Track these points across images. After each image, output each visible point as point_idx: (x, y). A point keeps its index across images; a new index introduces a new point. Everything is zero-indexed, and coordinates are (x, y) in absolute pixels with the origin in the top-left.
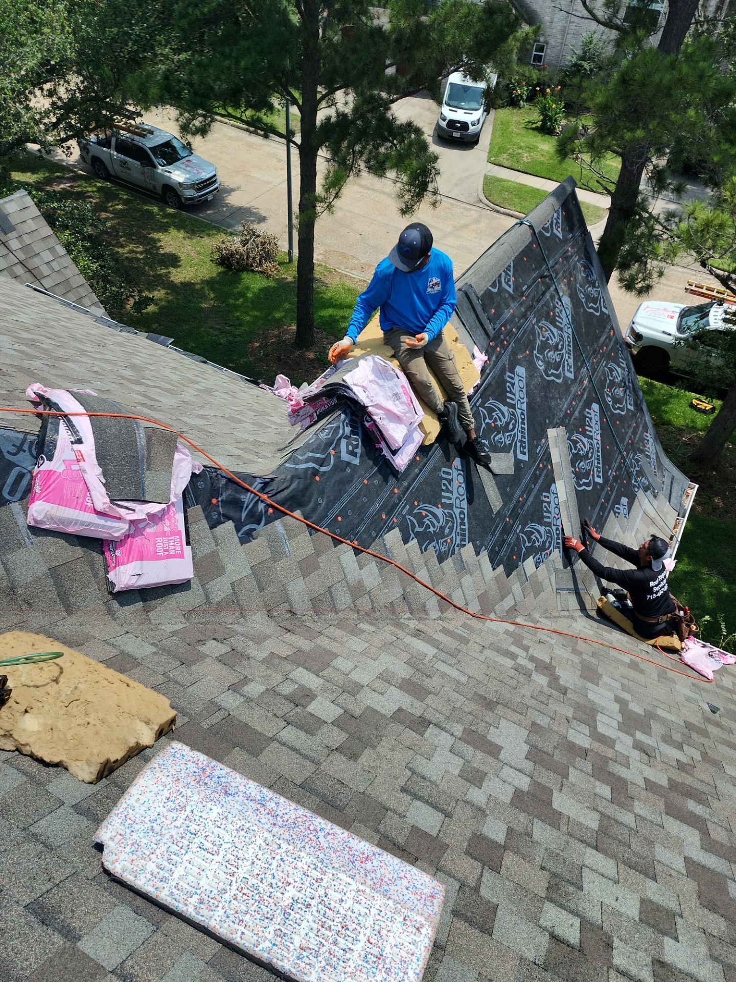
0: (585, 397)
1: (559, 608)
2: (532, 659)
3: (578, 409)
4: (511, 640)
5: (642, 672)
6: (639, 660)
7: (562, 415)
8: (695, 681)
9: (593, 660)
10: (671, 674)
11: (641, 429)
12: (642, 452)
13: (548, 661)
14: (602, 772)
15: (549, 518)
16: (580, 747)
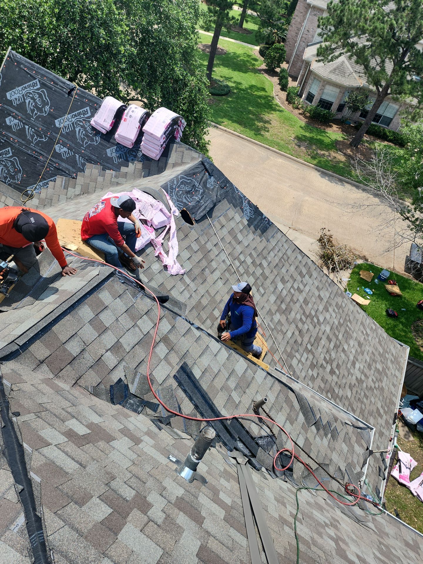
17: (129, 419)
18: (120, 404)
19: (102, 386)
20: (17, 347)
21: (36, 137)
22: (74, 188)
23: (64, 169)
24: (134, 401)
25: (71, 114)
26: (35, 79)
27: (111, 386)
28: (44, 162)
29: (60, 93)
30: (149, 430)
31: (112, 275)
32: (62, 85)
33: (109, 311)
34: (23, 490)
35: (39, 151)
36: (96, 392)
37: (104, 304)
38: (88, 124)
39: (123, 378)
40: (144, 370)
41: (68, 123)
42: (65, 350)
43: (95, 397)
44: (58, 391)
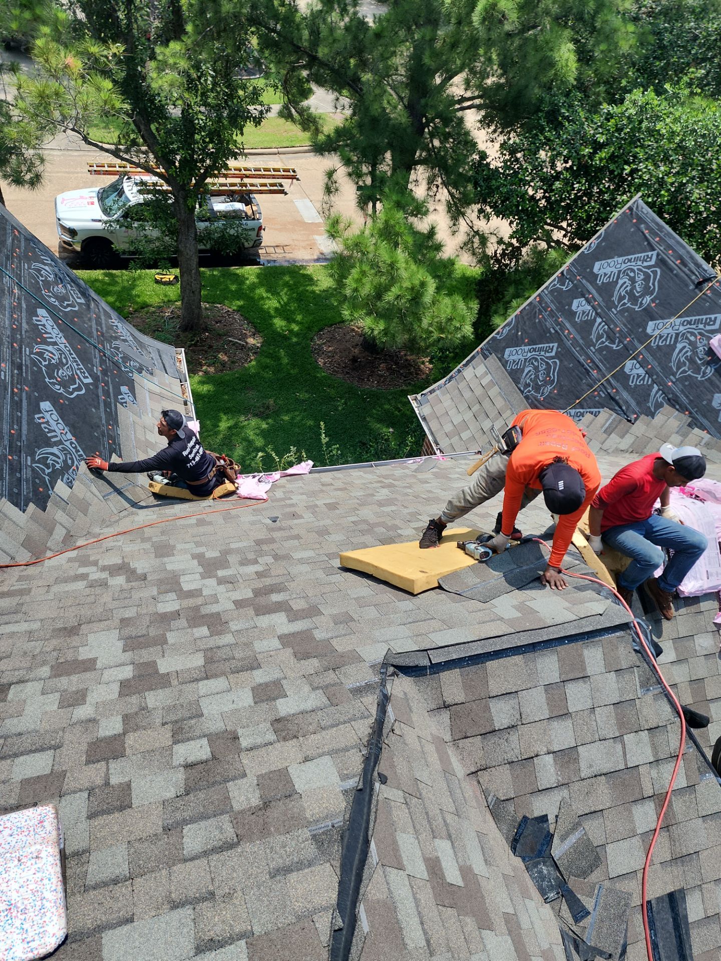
0: (24, 306)
1: (116, 512)
2: (104, 569)
3: (24, 321)
4: (77, 564)
5: (210, 523)
6: (204, 516)
7: (9, 333)
8: (254, 507)
9: (163, 538)
10: (233, 512)
11: (103, 318)
12: (116, 338)
13: (120, 562)
14: (196, 618)
15: (56, 436)
16: (172, 613)
17: (527, 901)
18: (524, 860)
19: (511, 807)
20: (426, 663)
21: (604, 340)
22: (622, 437)
23: (621, 402)
24: (549, 873)
25: (683, 319)
26: (654, 250)
27: (525, 818)
28: (595, 381)
29: (683, 281)
30: (550, 949)
31: (625, 627)
32: (692, 266)
33: (587, 686)
34: (340, 930)
35: (597, 361)
36: (496, 809)
37: (585, 670)
38: (705, 342)
39: (551, 819)
40: (594, 830)
41: (670, 331)
42: (487, 709)
43: (491, 819)
44: (447, 771)
